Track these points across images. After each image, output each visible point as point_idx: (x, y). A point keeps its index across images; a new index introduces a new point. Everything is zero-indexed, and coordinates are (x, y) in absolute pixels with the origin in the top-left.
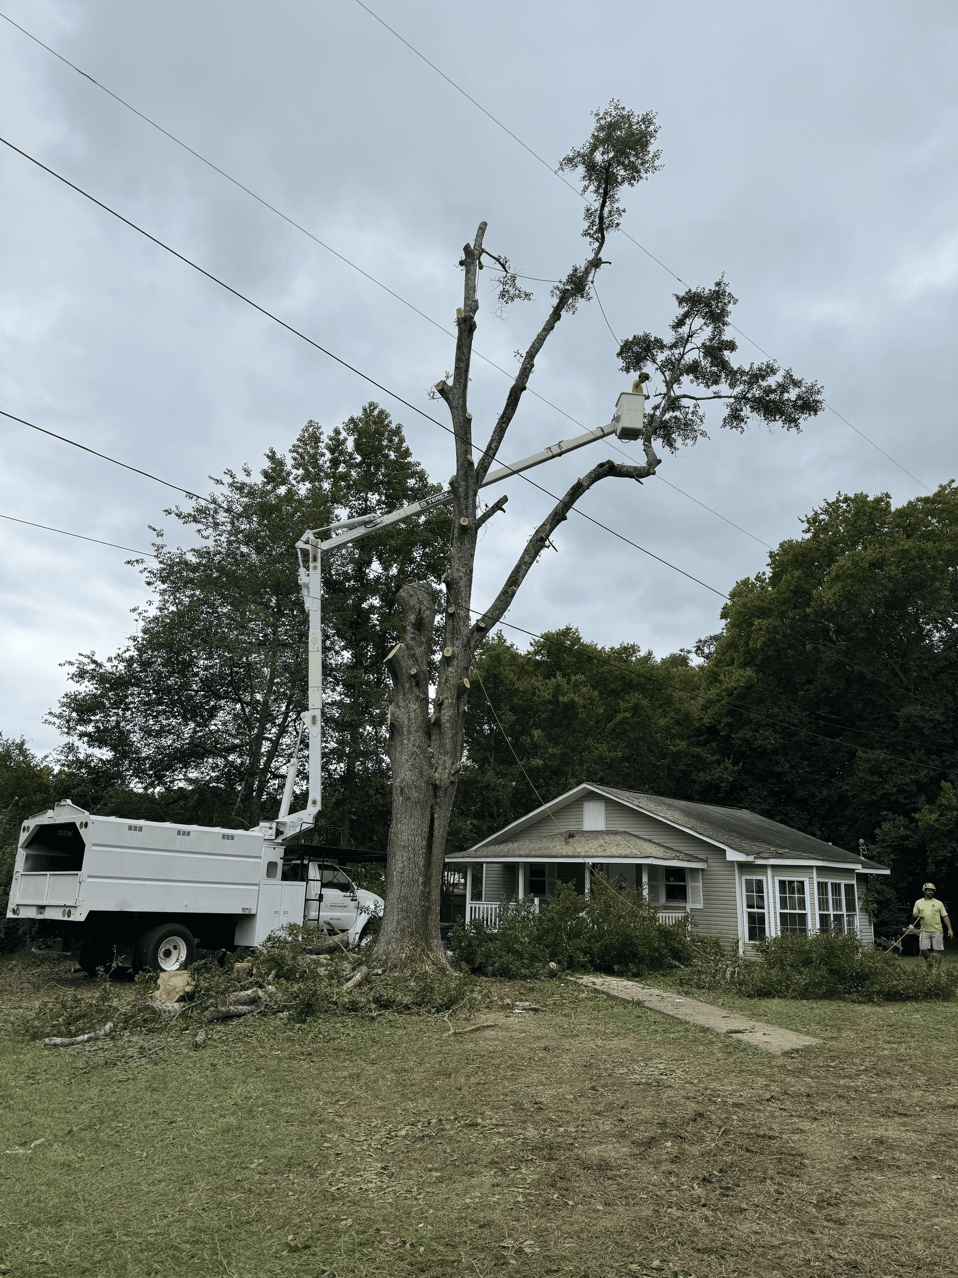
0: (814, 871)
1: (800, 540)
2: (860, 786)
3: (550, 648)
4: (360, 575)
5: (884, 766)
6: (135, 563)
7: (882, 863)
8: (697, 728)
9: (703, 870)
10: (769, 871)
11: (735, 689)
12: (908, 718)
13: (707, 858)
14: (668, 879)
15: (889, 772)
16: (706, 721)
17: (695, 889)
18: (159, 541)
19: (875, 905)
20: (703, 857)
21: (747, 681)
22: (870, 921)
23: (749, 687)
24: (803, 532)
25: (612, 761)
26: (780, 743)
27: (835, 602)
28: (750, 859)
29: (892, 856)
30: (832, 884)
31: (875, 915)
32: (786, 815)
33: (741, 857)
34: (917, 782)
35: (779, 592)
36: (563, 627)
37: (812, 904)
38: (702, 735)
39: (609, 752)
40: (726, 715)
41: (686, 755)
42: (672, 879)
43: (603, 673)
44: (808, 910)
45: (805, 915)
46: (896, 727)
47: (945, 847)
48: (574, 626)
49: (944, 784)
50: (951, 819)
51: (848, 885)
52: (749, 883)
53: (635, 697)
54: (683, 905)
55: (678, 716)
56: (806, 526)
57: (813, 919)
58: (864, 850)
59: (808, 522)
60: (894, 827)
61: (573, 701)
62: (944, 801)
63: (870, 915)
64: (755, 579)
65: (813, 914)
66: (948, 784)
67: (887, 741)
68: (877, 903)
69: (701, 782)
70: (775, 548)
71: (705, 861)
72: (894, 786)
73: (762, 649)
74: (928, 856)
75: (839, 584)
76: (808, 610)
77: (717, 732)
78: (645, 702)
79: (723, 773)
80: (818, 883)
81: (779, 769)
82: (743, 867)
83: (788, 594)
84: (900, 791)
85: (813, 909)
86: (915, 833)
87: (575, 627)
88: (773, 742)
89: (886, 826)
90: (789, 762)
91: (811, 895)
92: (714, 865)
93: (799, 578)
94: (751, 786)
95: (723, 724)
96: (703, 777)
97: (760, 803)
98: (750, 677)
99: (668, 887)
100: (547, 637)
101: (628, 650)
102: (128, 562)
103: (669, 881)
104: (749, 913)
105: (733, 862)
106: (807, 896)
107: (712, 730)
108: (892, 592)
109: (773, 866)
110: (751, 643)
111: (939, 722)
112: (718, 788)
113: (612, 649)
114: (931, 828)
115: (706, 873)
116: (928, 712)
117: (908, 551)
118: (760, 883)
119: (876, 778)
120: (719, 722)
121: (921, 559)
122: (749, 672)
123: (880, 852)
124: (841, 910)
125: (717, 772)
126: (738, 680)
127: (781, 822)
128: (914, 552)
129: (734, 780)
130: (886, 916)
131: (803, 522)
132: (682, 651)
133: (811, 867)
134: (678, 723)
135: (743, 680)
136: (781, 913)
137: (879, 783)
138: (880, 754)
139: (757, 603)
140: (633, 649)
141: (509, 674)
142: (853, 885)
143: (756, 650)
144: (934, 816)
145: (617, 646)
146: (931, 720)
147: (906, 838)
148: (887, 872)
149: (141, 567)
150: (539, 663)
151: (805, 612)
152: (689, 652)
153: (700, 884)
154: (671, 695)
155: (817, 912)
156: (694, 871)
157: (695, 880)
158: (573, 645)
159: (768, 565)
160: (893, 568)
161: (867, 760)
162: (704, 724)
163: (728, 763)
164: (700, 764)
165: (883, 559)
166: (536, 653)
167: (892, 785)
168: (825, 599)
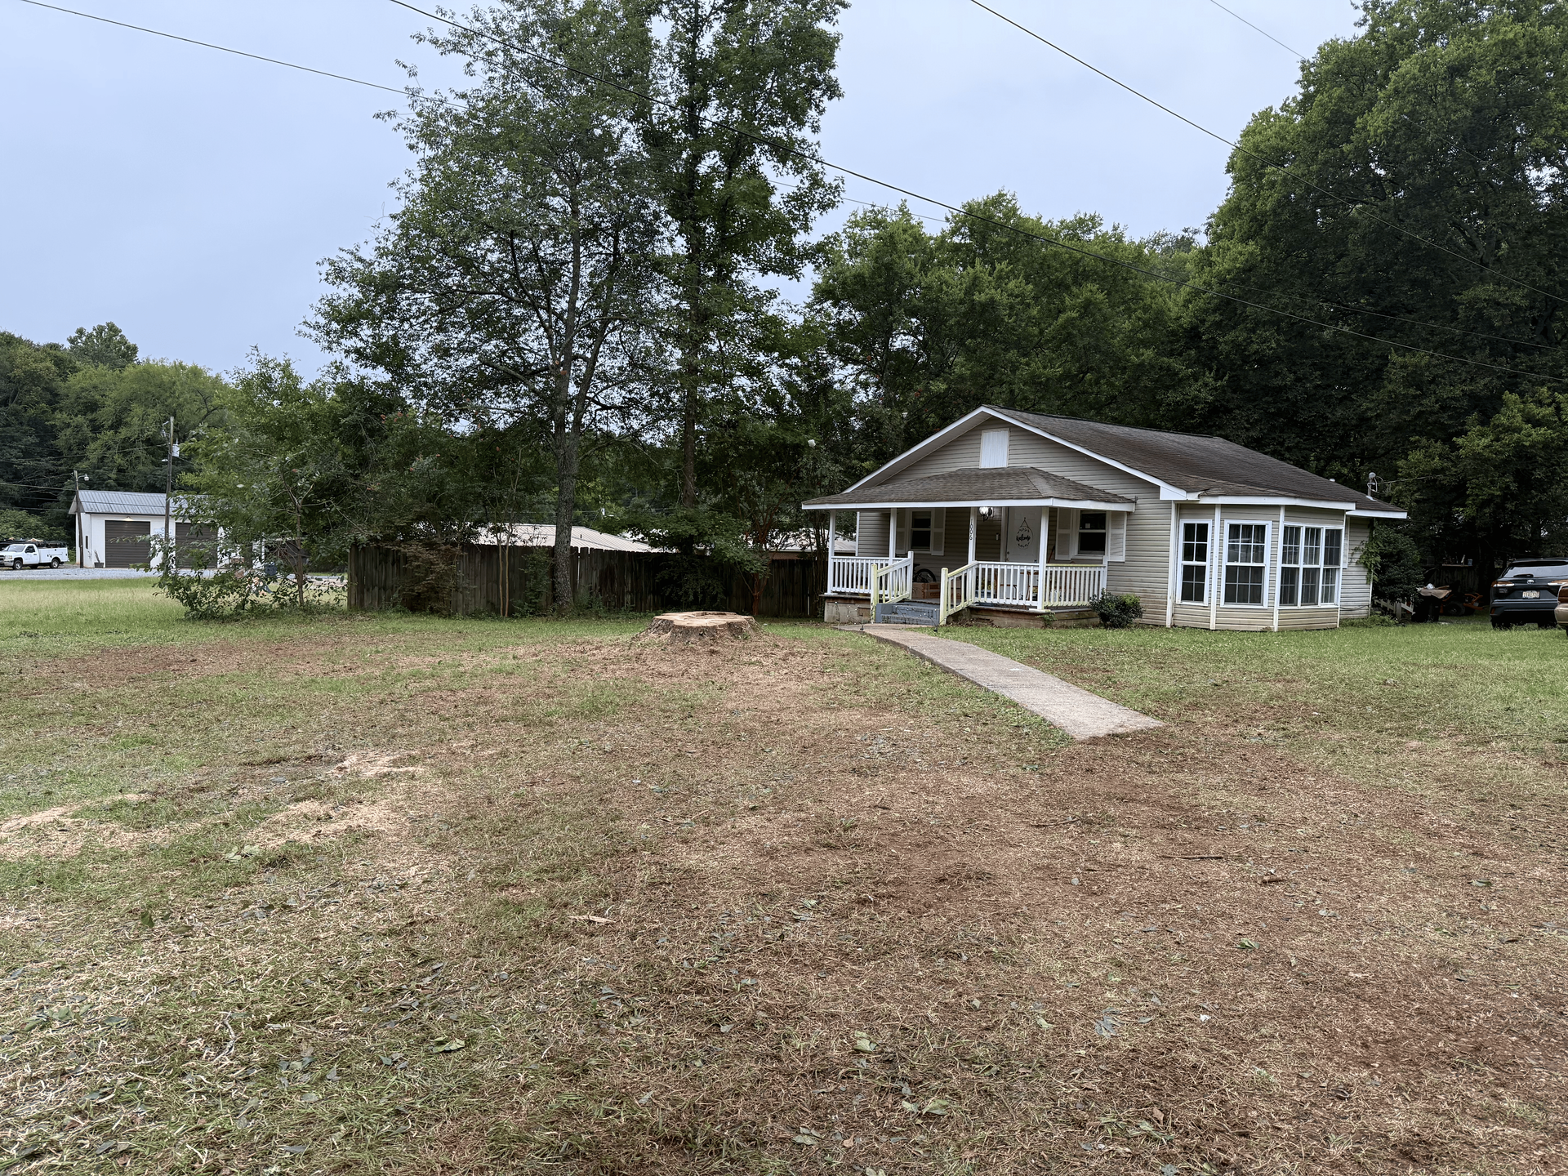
0: (1282, 512)
1: (1349, 38)
2: (1388, 403)
3: (973, 224)
4: (692, 124)
5: (1427, 374)
6: (386, 117)
7: (1399, 506)
8: (1173, 331)
9: (1129, 513)
10: (1218, 513)
11: (1229, 272)
12: (1471, 305)
13: (1136, 499)
14: (1083, 526)
15: (1432, 382)
16: (1185, 321)
17: (1116, 537)
18: (413, 83)
19: (1378, 559)
20: (1132, 497)
21: (1247, 261)
22: (1368, 579)
23: (1249, 269)
24: (1355, 24)
25: (1048, 380)
26: (1284, 347)
27: (1386, 133)
28: (1193, 497)
29: (1417, 496)
30: (1307, 529)
31: (1376, 570)
32: (1282, 444)
33: (1181, 495)
34: (1472, 396)
35: (1307, 124)
36: (994, 193)
37: (1274, 555)
38: (1178, 341)
39: (1045, 368)
40: (1214, 311)
41: (1153, 367)
42: (1088, 525)
43: (1044, 258)
44: (1266, 563)
45: (1262, 568)
46: (1454, 319)
47: (1493, 482)
48: (1009, 192)
49: (1507, 395)
50: (1508, 445)
51: (1333, 531)
52: (1189, 528)
53: (1090, 290)
54: (1099, 557)
55: (1147, 316)
56: (1361, 13)
57: (1273, 573)
58: (1373, 487)
59: (1366, 8)
60: (1425, 457)
61: (992, 301)
62: (1503, 420)
63: (1370, 571)
64: (1282, 109)
65: (1273, 568)
66: (1515, 397)
67: (1437, 339)
68: (1383, 556)
69: (1169, 405)
70: (1311, 55)
71: (1130, 501)
72: (1436, 402)
73: (1274, 211)
74: (1469, 495)
75: (1396, 104)
76: (1346, 147)
77: (1198, 336)
78: (1100, 296)
79: (1199, 391)
80: (1286, 528)
81: (1278, 382)
82: (1182, 507)
83: (1323, 125)
84: (1443, 408)
85: (1273, 560)
86: (1455, 465)
87: (1012, 192)
88: (1274, 346)
89: (1415, 456)
90: (1295, 373)
91: (1273, 544)
92: (1145, 505)
93: (1340, 99)
94: (1238, 408)
95: (1207, 324)
96: (1172, 396)
97: (1248, 430)
98: (1251, 254)
99: (1082, 536)
100: (971, 210)
101: (1085, 224)
102: (378, 116)
103: (1084, 528)
104: (1186, 567)
105: (1169, 502)
106: (1267, 544)
107: (1193, 334)
108: (1478, 110)
109: (1224, 507)
110: (1258, 204)
111: (1519, 308)
112: (1191, 412)
113: (1062, 222)
114: (1477, 457)
115: (1133, 517)
116: (1505, 292)
117: (1513, 42)
118: (1203, 529)
119: (1412, 391)
120: (1203, 321)
121: (1531, 55)
122: (1252, 246)
123: (1401, 491)
124: (1317, 562)
125: (1193, 390)
126: (1236, 259)
127: (1273, 454)
128: (1521, 43)
129: (1214, 401)
130: (1394, 572)
131: (1357, 8)
132: (1186, 231)
133: (1278, 507)
134: (1146, 325)
135: (1241, 258)
136: (1228, 567)
137: (1414, 397)
138: (1422, 358)
139: (1273, 142)
140: (1092, 222)
141: (908, 263)
142: (1339, 531)
143: (1264, 214)
144: (1485, 441)
145: (1070, 218)
146: (1506, 306)
147: (1443, 470)
148: (1403, 516)
149: (394, 122)
150: (957, 248)
151: (1342, 152)
152: (1195, 232)
153: (1124, 532)
154: (1140, 286)
155: (1280, 565)
156: (1117, 515)
157: (1117, 525)
158: (1007, 217)
159: (1297, 83)
160: (1483, 71)
161: (1404, 367)
162: (1181, 326)
163: (1209, 378)
164: (1172, 380)
165: (1471, 59)
166: (954, 232)
167: (1433, 399)
168: (1372, 129)
